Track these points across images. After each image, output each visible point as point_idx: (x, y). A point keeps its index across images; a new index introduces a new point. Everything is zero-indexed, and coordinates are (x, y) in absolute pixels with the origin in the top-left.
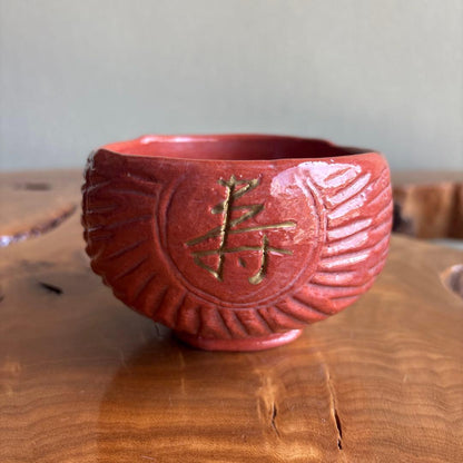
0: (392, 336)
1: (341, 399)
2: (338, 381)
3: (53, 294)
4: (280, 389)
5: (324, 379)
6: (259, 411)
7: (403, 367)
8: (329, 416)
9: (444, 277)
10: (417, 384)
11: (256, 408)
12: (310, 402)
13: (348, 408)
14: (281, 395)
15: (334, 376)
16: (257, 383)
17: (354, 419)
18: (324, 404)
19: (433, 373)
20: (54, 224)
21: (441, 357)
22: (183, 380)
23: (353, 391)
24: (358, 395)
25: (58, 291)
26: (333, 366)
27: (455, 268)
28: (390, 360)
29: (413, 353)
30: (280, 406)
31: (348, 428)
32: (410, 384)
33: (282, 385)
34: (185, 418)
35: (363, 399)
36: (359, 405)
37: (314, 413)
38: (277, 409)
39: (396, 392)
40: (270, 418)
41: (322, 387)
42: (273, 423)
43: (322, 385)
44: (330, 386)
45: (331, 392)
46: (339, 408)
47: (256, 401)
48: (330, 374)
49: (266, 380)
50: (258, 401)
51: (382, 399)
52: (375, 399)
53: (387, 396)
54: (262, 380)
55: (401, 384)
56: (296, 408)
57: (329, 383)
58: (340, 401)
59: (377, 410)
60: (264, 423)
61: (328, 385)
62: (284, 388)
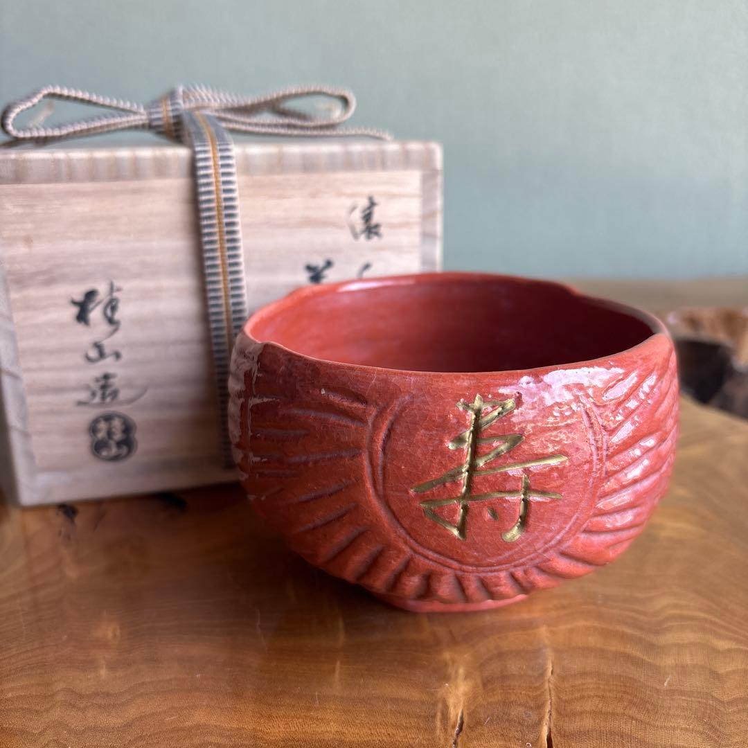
0: (662, 603)
1: (562, 712)
2: (563, 678)
4: (476, 687)
5: (543, 675)
6: (438, 723)
7: (669, 661)
8: (538, 738)
10: (682, 693)
11: (434, 717)
12: (517, 712)
13: (571, 726)
14: (475, 697)
15: (558, 670)
16: (443, 676)
18: (534, 717)
19: (715, 675)
21: (734, 646)
22: (338, 665)
23: (582, 697)
24: (589, 706)
26: (557, 651)
28: (651, 648)
29: (689, 637)
30: (469, 714)
32: (671, 692)
33: (479, 681)
34: (334, 727)
35: (595, 714)
36: (588, 723)
37: (517, 731)
38: (466, 720)
39: (648, 705)
40: (452, 735)
41: (537, 688)
42: (455, 743)
43: (537, 685)
44: (549, 687)
45: (549, 697)
46: (556, 726)
47: (437, 706)
48: (553, 667)
49: (457, 672)
50: (440, 706)
51: (623, 714)
52: (613, 714)
53: (633, 712)
54: (451, 670)
55: (658, 691)
56: (491, 721)
57: (549, 682)
58: (558, 712)
59: (612, 733)
60: (442, 742)
61: (547, 686)
62: (481, 686)
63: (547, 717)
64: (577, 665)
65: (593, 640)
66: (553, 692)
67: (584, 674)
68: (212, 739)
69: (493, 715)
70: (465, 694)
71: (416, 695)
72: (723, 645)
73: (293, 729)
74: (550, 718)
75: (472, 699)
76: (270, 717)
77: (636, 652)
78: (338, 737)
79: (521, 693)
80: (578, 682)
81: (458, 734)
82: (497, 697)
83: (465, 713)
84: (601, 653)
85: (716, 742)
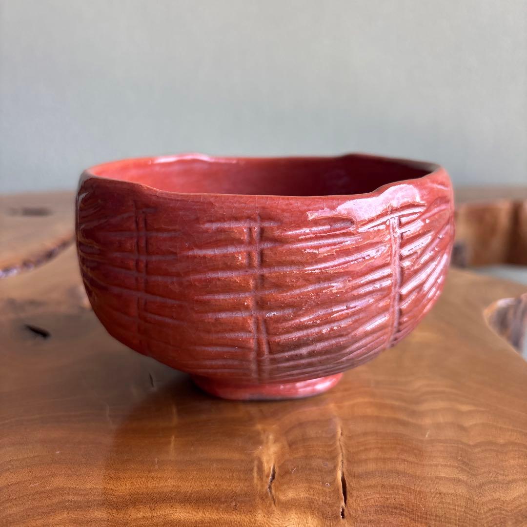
0: (419, 384)
1: (351, 460)
2: (350, 438)
3: (39, 338)
4: (283, 447)
5: (334, 436)
6: (255, 474)
7: (427, 421)
8: (335, 480)
9: (488, 314)
10: (440, 441)
11: (252, 470)
12: (316, 463)
13: (358, 469)
14: (283, 455)
15: (346, 433)
16: (256, 440)
17: (363, 483)
18: (330, 465)
19: (462, 428)
20: (50, 255)
21: (473, 408)
22: (173, 438)
23: (366, 450)
24: (372, 455)
25: (44, 334)
26: (345, 421)
27: (502, 303)
28: (413, 413)
29: (440, 404)
30: (280, 467)
31: (355, 493)
32: (431, 442)
33: (285, 443)
34: (171, 483)
35: (376, 460)
36: (371, 466)
37: (318, 476)
38: (277, 471)
39: (415, 451)
40: (266, 482)
41: (331, 446)
42: (270, 487)
43: (331, 443)
44: (340, 444)
45: (340, 451)
46: (347, 470)
47: (253, 462)
48: (342, 430)
49: (267, 438)
50: (256, 463)
51: (398, 459)
52: (390, 459)
53: (404, 456)
54: (263, 437)
55: (422, 441)
56: (297, 471)
57: (340, 440)
58: (349, 461)
59: (390, 472)
60: (259, 487)
61: (338, 443)
62: (287, 447)
63: (340, 464)
64: (359, 428)
65: (369, 411)
66: (343, 448)
67: (365, 434)
68: (70, 498)
69: (298, 467)
70: (275, 453)
71: (236, 456)
72: (465, 408)
73: (138, 486)
74: (342, 465)
75: (280, 456)
76: (118, 478)
77: (403, 417)
78: (175, 489)
79: (319, 450)
80: (362, 440)
81: (271, 482)
82: (301, 453)
83: (276, 466)
84: (377, 419)
85: (469, 472)
